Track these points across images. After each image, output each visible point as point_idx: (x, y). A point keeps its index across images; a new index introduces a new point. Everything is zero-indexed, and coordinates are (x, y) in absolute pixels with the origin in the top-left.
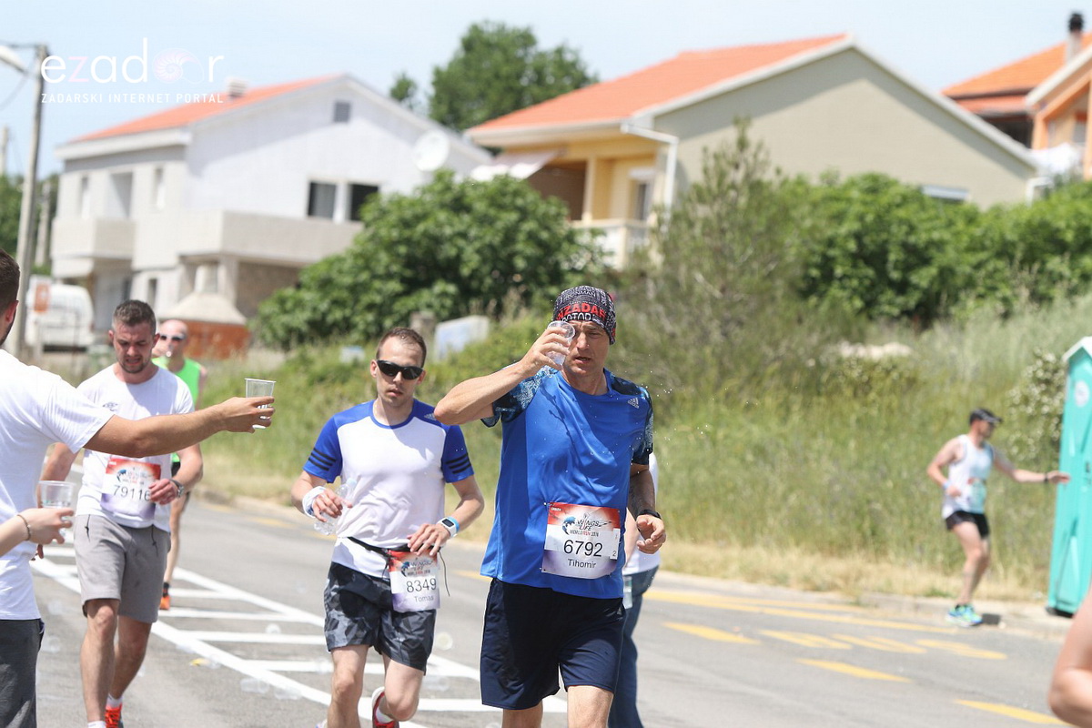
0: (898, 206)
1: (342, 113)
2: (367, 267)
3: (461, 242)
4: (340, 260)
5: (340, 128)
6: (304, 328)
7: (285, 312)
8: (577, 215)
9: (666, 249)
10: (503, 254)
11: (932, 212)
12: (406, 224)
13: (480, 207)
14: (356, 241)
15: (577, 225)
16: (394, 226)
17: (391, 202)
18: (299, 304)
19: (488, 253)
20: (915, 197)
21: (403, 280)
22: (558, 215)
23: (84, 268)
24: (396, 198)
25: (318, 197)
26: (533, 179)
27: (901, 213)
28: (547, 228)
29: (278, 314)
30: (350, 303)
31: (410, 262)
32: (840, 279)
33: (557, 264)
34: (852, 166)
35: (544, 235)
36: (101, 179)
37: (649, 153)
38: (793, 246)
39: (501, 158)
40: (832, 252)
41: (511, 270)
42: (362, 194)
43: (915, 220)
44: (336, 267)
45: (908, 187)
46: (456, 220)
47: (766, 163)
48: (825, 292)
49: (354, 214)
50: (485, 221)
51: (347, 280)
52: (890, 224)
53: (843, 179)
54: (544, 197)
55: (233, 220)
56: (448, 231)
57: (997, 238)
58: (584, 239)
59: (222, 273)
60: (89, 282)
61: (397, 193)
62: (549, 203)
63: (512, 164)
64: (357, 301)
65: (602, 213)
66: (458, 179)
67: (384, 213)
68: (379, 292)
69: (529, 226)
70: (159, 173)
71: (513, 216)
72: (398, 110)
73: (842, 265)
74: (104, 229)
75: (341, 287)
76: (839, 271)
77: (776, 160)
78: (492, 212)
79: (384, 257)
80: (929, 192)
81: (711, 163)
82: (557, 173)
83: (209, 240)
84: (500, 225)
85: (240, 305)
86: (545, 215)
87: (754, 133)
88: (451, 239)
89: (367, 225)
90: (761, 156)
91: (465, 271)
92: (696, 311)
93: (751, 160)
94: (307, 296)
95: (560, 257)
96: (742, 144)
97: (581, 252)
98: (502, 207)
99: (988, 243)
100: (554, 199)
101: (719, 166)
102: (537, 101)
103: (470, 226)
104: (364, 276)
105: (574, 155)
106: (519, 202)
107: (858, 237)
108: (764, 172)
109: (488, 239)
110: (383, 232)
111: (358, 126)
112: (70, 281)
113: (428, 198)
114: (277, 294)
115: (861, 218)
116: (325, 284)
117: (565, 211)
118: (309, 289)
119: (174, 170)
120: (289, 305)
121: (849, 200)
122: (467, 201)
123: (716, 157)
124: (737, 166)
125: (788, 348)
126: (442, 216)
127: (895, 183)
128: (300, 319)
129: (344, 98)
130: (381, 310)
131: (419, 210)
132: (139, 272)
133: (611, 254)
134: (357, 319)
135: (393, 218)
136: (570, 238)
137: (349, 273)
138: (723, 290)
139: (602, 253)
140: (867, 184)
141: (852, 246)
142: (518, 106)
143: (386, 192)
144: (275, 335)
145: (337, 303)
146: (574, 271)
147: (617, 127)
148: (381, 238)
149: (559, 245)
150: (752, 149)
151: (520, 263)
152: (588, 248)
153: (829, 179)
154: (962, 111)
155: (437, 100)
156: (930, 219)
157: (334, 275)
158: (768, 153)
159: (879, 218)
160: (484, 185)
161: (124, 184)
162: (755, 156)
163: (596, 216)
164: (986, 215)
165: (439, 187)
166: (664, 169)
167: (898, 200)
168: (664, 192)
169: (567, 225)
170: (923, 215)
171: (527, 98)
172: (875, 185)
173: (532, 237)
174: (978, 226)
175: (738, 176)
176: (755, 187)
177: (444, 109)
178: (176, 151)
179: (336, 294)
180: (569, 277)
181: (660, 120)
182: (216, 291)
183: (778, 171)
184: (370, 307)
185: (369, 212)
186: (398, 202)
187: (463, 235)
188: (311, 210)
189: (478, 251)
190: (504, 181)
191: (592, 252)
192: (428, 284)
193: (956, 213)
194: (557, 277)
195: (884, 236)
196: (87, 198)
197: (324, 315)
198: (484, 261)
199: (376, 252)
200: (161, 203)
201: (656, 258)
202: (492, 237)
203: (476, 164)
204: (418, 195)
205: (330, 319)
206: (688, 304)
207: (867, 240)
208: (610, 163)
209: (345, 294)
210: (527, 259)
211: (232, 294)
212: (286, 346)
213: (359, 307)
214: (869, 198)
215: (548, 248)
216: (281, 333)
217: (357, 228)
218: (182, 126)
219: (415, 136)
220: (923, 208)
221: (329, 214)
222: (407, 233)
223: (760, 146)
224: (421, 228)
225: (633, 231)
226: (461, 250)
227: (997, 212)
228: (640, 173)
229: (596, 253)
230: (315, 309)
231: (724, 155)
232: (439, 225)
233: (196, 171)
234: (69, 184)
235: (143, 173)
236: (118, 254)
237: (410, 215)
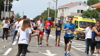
1: (80, 4)
3: (90, 15)
5: (80, 6)
19: (92, 15)
23: (60, 17)
25: (78, 11)
26: (96, 9)
36: (61, 10)
39: (93, 8)
46: (90, 13)
49: (81, 12)
50: (92, 13)
54: (97, 11)
55: (71, 13)
66: (90, 10)
70: (66, 9)
71: (94, 13)
72: (85, 4)
74: (61, 14)
82: (98, 9)
102: (96, 3)
110: (84, 14)
111: (82, 5)
112: (59, 18)
142: (94, 4)
149: (98, 15)
160: (92, 10)
161: (63, 10)
165: (88, 10)
169: (99, 13)
173: (96, 14)
177: (88, 4)
185: (83, 12)
186: (85, 11)
190: (94, 10)
194: (98, 17)
200: (66, 12)
203: (91, 8)
210: (95, 16)
217: (82, 14)
218: (67, 6)
219: (86, 6)
221: (79, 13)
222: (86, 14)
232: (88, 13)
233: (68, 9)
234: (58, 10)
235: (64, 9)
236: (63, 16)
237: (86, 12)
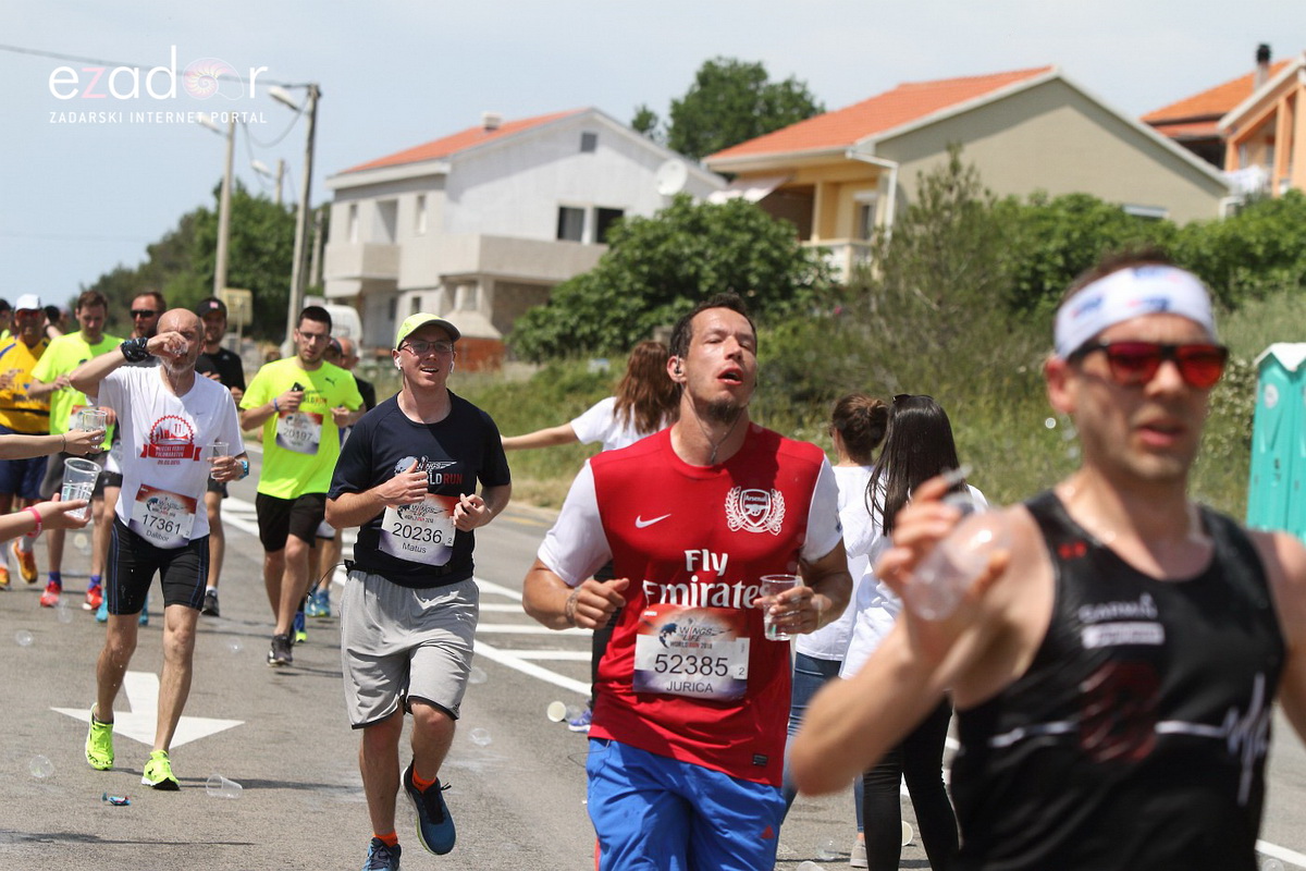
0: (1102, 224)
1: (589, 143)
2: (612, 285)
3: (700, 261)
4: (587, 278)
5: (586, 157)
6: (555, 342)
7: (538, 327)
8: (806, 236)
9: (885, 267)
10: (738, 271)
11: (1133, 229)
12: (648, 245)
13: (717, 228)
14: (602, 261)
15: (805, 244)
16: (637, 247)
17: (634, 224)
18: (550, 320)
19: (723, 270)
20: (1117, 215)
21: (646, 296)
22: (788, 235)
23: (353, 289)
24: (638, 221)
25: (567, 221)
26: (763, 202)
27: (1105, 230)
28: (778, 248)
29: (531, 329)
30: (597, 319)
31: (652, 280)
32: (1050, 292)
33: (788, 280)
34: (1058, 187)
35: (776, 254)
36: (368, 207)
37: (871, 177)
38: (1004, 263)
39: (735, 183)
40: (1042, 267)
41: (745, 286)
42: (607, 218)
43: (1116, 237)
44: (584, 285)
45: (1110, 205)
46: (693, 240)
47: (976, 185)
48: (1036, 304)
49: (600, 237)
50: (721, 241)
51: (595, 297)
52: (1094, 241)
53: (1050, 200)
54: (775, 219)
55: (489, 243)
56: (687, 251)
57: (1192, 251)
58: (812, 257)
59: (480, 293)
60: (357, 302)
61: (639, 217)
62: (779, 225)
63: (744, 189)
64: (603, 316)
65: (829, 233)
66: (696, 203)
67: (627, 235)
68: (624, 307)
69: (762, 245)
70: (421, 200)
71: (747, 237)
72: (640, 140)
73: (1051, 279)
74: (371, 253)
75: (587, 304)
76: (1048, 285)
77: (986, 182)
78: (727, 233)
79: (628, 276)
80: (1130, 210)
81: (926, 186)
82: (787, 197)
83: (467, 261)
84: (734, 245)
85: (496, 322)
86: (776, 236)
87: (965, 159)
88: (689, 258)
89: (612, 247)
90: (973, 179)
91: (704, 288)
92: (914, 322)
93: (963, 182)
94: (557, 312)
95: (791, 274)
96: (955, 167)
97: (810, 269)
98: (736, 228)
99: (1184, 257)
100: (784, 221)
101: (934, 187)
102: (768, 131)
103: (707, 247)
104: (610, 293)
105: (803, 180)
106: (752, 223)
107: (1065, 252)
108: (975, 193)
109: (723, 258)
110: (627, 253)
111: (603, 153)
112: (341, 301)
113: (667, 220)
114: (529, 311)
115: (1068, 235)
116: (574, 301)
117: (795, 232)
118: (559, 306)
119: (434, 197)
120: (541, 321)
121: (1056, 219)
122: (704, 223)
123: (932, 181)
124: (951, 189)
125: (1000, 357)
126: (682, 237)
127: (1098, 202)
128: (550, 333)
129: (591, 130)
130: (626, 325)
131: (660, 232)
132: (403, 292)
133: (838, 270)
134: (604, 333)
135: (635, 240)
136: (800, 256)
137: (596, 291)
138: (939, 303)
139: (829, 270)
140: (1072, 204)
141: (1060, 261)
142: (751, 135)
143: (629, 215)
144: (527, 348)
145: (585, 318)
146: (803, 286)
147: (843, 153)
148: (625, 258)
149: (790, 262)
150: (964, 172)
151: (754, 280)
152: (816, 265)
153: (1038, 199)
154: (1159, 136)
155: (675, 132)
156: (1131, 236)
157: (582, 292)
158: (978, 176)
159: (1084, 234)
160: (719, 208)
161: (390, 211)
162: (967, 179)
163: (822, 237)
164: (1183, 232)
165: (678, 210)
166: (885, 191)
167: (1102, 218)
168: (885, 214)
169: (797, 244)
170: (1125, 233)
171: (759, 128)
172: (1080, 204)
173: (764, 255)
174: (1176, 242)
175: (952, 197)
176: (969, 207)
177: (683, 139)
178: (436, 180)
179: (584, 310)
180: (799, 292)
181: (881, 147)
182: (474, 308)
183: (987, 193)
184: (616, 321)
185: (614, 234)
186: (641, 224)
187: (701, 254)
188: (561, 234)
189: (714, 269)
190: (738, 204)
191: (819, 269)
192: (669, 300)
193: (1155, 230)
194: (787, 292)
195: (1089, 252)
196: (356, 223)
197: (573, 329)
198: (720, 278)
199: (621, 272)
200: (423, 229)
201: (876, 274)
202: (727, 256)
203: (713, 189)
204: (659, 218)
205: (579, 333)
206: (907, 316)
207: (1073, 256)
208: (836, 186)
209: (592, 310)
210: (760, 275)
211: (489, 312)
212: (535, 358)
213: (605, 322)
214: (1075, 217)
215: (779, 266)
216: (533, 346)
217: (604, 249)
218: (442, 158)
219: (656, 163)
220: (1124, 225)
221: (578, 237)
222: (649, 253)
223: (971, 169)
224: (662, 248)
225: (856, 249)
226: (699, 268)
227: (1193, 228)
228: (863, 196)
229: (824, 270)
230: (564, 324)
231: (938, 179)
232: (679, 245)
233: (454, 198)
234: (339, 212)
235: (406, 201)
236: (385, 275)
237: (651, 237)
